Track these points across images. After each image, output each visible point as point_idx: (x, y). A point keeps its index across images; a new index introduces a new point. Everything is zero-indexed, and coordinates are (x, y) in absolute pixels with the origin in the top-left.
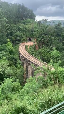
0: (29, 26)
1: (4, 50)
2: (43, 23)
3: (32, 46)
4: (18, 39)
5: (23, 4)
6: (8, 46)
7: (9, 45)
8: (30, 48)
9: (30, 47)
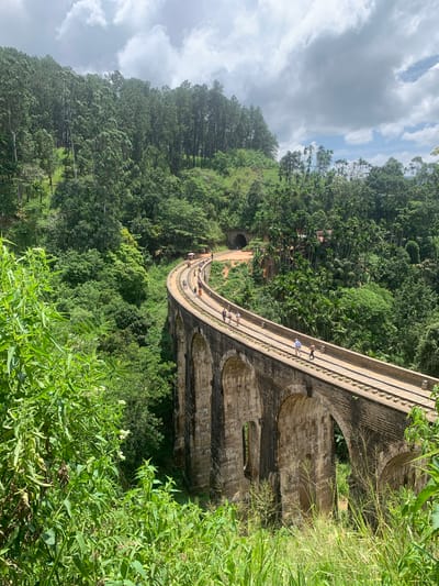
0: (239, 180)
1: (94, 277)
2: (306, 164)
3: (243, 265)
4: (177, 231)
5: (216, 83)
6: (119, 262)
7: (124, 260)
8: (236, 274)
9: (234, 270)
